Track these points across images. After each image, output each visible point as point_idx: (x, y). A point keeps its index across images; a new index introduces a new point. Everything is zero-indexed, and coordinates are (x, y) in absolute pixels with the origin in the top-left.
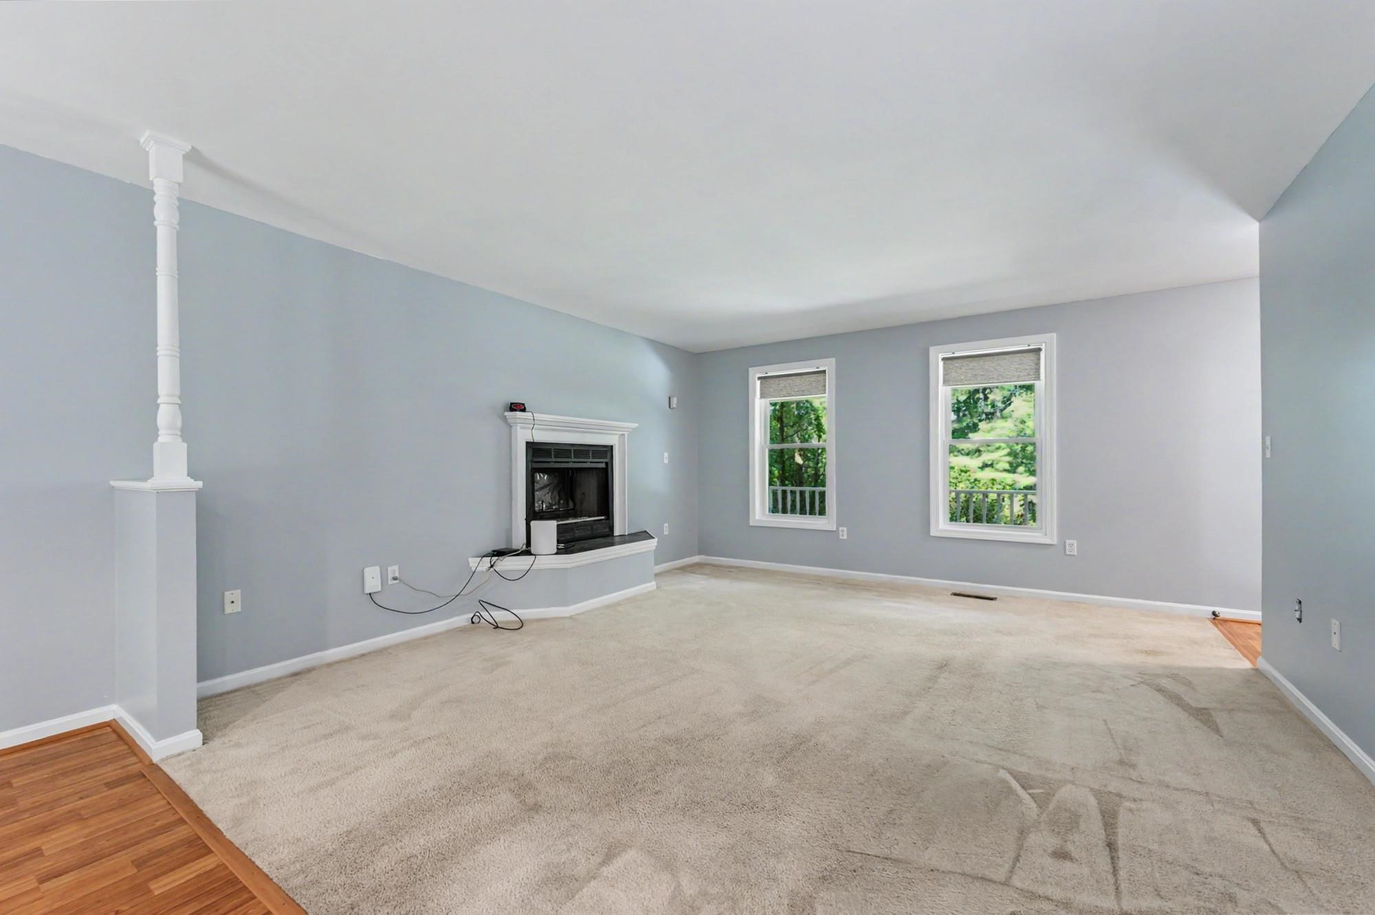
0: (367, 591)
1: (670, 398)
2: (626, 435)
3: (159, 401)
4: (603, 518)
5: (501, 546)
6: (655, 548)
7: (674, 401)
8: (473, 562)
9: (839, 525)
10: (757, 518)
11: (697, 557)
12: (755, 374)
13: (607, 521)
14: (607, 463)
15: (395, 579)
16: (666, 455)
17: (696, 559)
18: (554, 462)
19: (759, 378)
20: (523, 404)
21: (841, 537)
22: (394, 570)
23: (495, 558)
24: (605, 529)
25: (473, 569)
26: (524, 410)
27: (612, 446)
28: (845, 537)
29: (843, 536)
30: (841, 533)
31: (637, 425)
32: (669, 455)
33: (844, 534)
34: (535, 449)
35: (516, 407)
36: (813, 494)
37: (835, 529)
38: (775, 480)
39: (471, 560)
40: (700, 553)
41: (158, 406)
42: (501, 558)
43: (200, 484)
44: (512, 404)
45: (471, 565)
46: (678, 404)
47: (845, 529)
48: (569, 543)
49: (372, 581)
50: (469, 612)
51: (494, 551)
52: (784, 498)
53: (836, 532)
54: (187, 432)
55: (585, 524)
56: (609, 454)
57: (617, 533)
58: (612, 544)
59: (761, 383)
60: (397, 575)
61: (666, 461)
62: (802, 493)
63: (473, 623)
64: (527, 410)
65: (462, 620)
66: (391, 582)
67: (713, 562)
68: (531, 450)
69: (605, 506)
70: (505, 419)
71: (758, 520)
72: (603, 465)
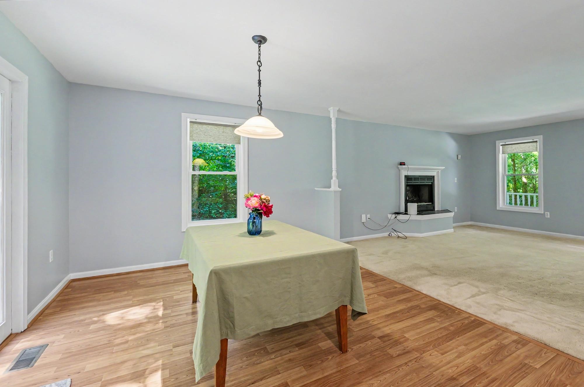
0: (363, 222)
1: (457, 156)
2: (440, 172)
3: (333, 170)
4: (431, 203)
5: (397, 211)
6: (453, 216)
7: (460, 157)
8: (389, 216)
9: (545, 211)
10: (501, 206)
11: (470, 222)
12: (499, 143)
13: (433, 205)
14: (432, 183)
15: (369, 219)
16: (456, 179)
17: (470, 223)
18: (413, 183)
19: (501, 145)
20: (404, 163)
21: (546, 217)
22: (368, 216)
23: (396, 215)
24: (431, 207)
25: (389, 218)
26: (405, 165)
27: (434, 176)
28: (549, 217)
29: (547, 216)
30: (546, 215)
31: (444, 168)
32: (457, 179)
33: (548, 215)
34: (408, 178)
35: (402, 164)
36: (532, 198)
37: (543, 213)
38: (511, 189)
39: (388, 215)
40: (471, 221)
41: (332, 171)
42: (399, 215)
43: (341, 190)
44: (401, 163)
45: (389, 217)
46: (461, 158)
47: (549, 213)
48: (421, 211)
49: (364, 219)
50: (388, 232)
51: (395, 213)
52: (516, 198)
53: (544, 214)
54: (337, 177)
55: (424, 205)
56: (433, 179)
57: (436, 210)
58: (434, 213)
59: (502, 147)
60: (369, 218)
61: (456, 181)
62: (526, 197)
63: (389, 236)
64: (406, 164)
65: (386, 234)
66: (368, 220)
67: (479, 225)
68: (406, 178)
69: (431, 199)
70: (398, 168)
71: (501, 207)
72: (431, 183)
